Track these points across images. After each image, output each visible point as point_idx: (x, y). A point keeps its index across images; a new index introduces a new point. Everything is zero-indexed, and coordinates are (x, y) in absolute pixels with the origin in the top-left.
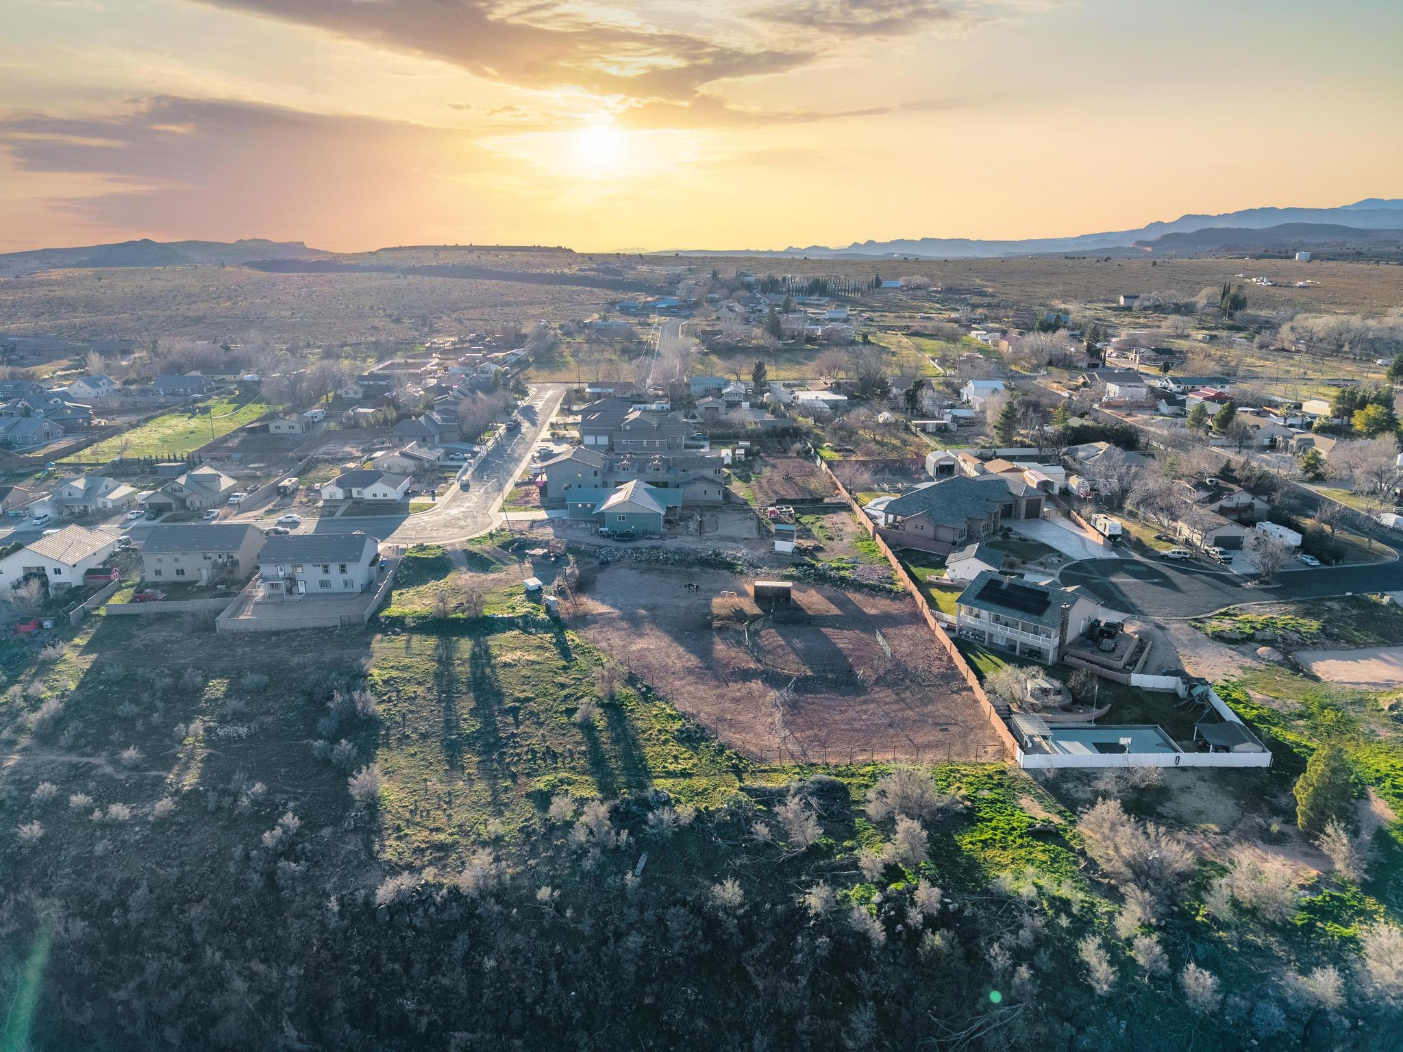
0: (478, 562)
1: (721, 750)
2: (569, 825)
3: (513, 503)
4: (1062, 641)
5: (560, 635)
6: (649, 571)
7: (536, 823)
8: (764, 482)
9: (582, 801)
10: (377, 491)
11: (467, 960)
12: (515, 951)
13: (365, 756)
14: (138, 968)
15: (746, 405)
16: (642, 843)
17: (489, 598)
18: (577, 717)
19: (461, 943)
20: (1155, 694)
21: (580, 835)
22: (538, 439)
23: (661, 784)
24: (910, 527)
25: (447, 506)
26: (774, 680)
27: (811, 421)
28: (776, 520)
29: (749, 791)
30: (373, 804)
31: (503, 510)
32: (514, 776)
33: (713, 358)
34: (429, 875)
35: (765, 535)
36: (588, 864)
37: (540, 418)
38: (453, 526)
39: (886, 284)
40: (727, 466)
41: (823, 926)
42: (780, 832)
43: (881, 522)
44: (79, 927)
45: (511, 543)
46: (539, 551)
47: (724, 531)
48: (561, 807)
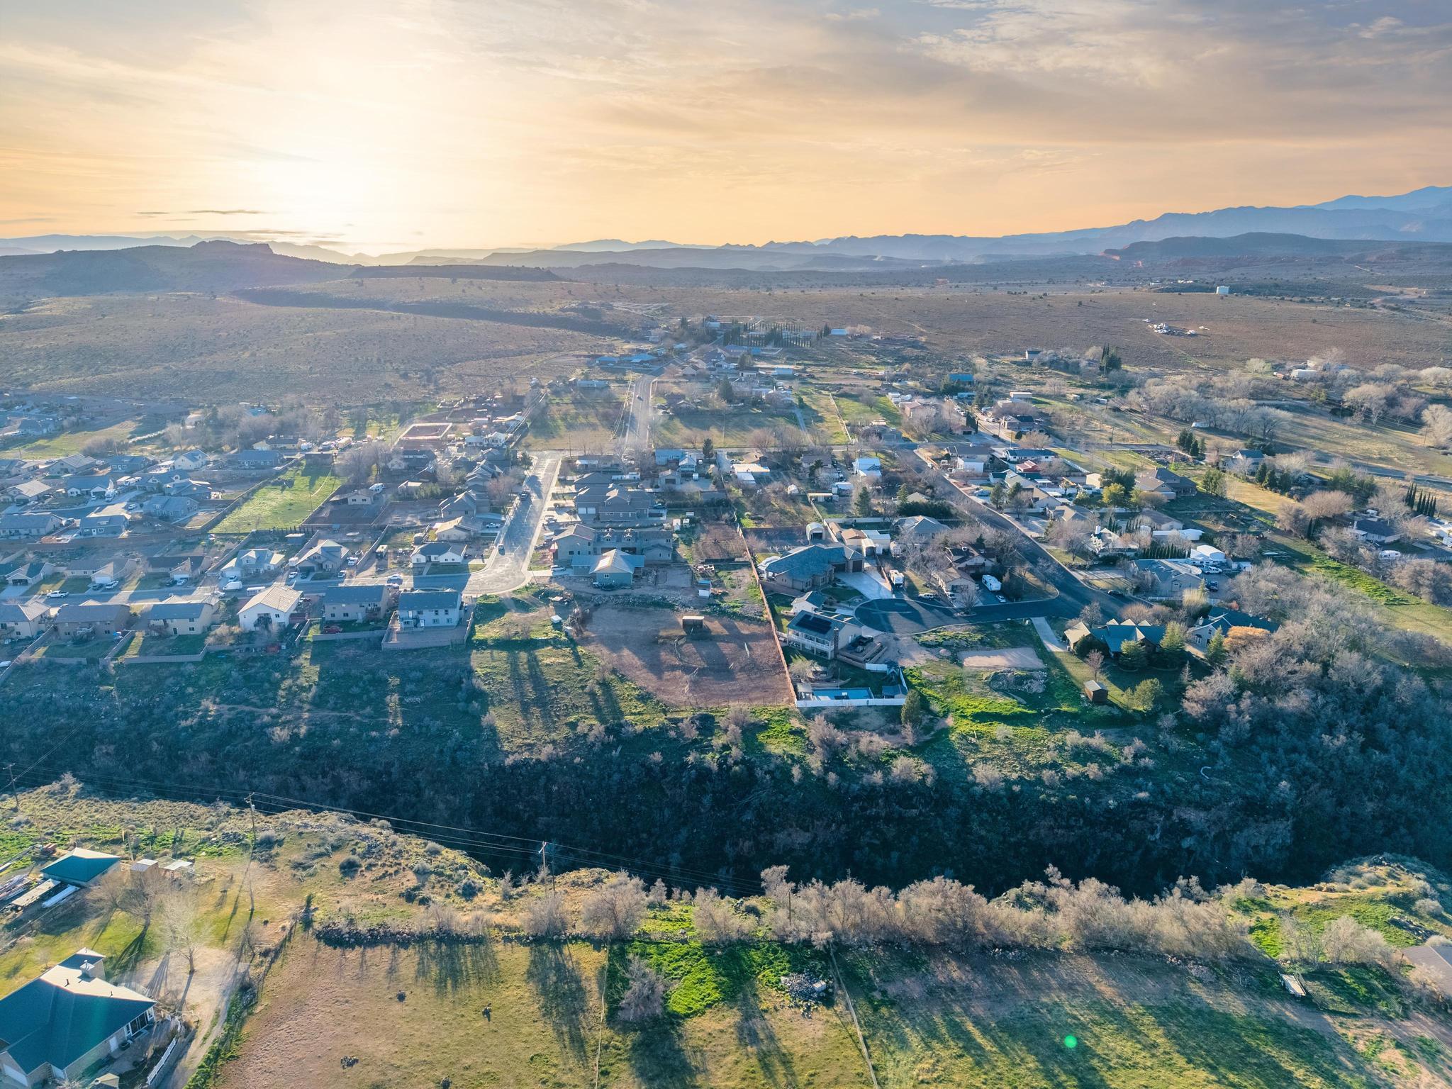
0: (522, 606)
1: (658, 703)
2: (585, 735)
3: (537, 563)
4: (836, 647)
5: (574, 649)
6: (624, 610)
7: (571, 735)
8: (700, 544)
9: (591, 726)
10: (449, 557)
11: (546, 787)
12: (566, 783)
13: (484, 710)
14: (394, 801)
15: (696, 476)
16: (620, 741)
17: (533, 628)
18: (587, 690)
19: (542, 781)
20: (875, 673)
21: (591, 739)
22: (545, 510)
23: (628, 718)
24: (779, 581)
25: (494, 566)
26: (687, 670)
27: (740, 492)
28: (704, 575)
29: (669, 720)
30: (493, 729)
31: (530, 569)
32: (558, 716)
33: (677, 422)
34: (526, 755)
35: (696, 586)
36: (595, 749)
37: (544, 488)
38: (501, 581)
39: (835, 332)
40: (677, 532)
41: (693, 766)
42: (680, 734)
43: (765, 576)
44: (366, 784)
45: (540, 592)
46: (558, 599)
47: (669, 583)
48: (582, 728)
